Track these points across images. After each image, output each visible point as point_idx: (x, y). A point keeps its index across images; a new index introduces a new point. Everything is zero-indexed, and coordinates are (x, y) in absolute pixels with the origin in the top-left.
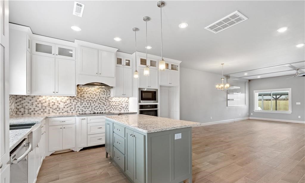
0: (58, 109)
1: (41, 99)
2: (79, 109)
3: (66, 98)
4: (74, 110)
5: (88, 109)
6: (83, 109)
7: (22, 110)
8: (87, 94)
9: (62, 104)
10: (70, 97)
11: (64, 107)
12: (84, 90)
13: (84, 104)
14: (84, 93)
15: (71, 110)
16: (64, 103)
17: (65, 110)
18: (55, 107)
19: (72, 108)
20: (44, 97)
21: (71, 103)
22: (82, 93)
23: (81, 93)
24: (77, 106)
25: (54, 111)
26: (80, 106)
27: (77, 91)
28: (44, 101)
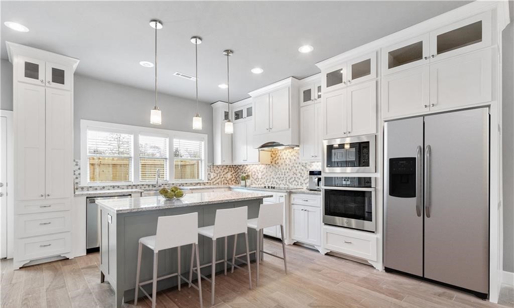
0: (257, 180)
1: (247, 168)
2: (274, 180)
3: (263, 166)
4: (269, 182)
5: (282, 181)
6: (277, 181)
7: (238, 179)
8: (281, 159)
9: (260, 173)
10: (266, 165)
11: (262, 178)
12: (278, 155)
13: (278, 173)
14: (278, 159)
15: (267, 182)
16: (262, 172)
17: (263, 181)
18: (255, 177)
19: (268, 179)
20: (249, 166)
21: (267, 172)
22: (277, 158)
23: (275, 159)
24: (272, 176)
25: (255, 182)
26: (274, 177)
27: (271, 156)
28: (248, 171)
